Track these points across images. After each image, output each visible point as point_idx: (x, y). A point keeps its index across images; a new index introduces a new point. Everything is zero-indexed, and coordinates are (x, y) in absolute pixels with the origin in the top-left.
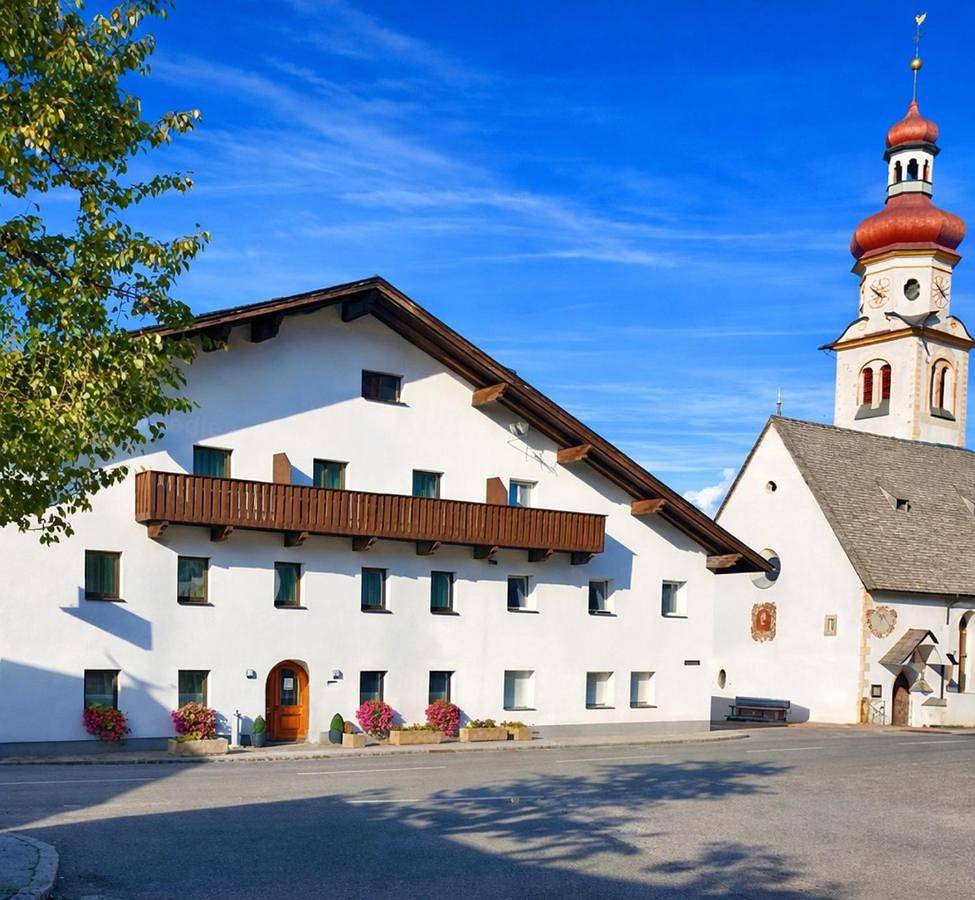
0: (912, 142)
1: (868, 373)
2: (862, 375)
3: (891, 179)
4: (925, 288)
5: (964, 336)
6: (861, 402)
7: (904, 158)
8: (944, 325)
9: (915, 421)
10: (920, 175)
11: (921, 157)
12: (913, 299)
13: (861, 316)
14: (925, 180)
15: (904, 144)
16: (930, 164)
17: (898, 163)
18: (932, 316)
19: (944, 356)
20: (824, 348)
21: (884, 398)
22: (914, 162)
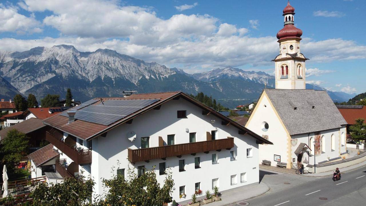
0: (289, 12)
1: (283, 67)
2: (281, 68)
3: (285, 21)
4: (294, 47)
5: (304, 58)
6: (281, 74)
7: (288, 16)
8: (299, 55)
9: (294, 80)
10: (291, 20)
11: (291, 15)
12: (292, 50)
13: (280, 54)
14: (292, 21)
15: (287, 12)
16: (293, 17)
17: (286, 17)
18: (296, 54)
19: (300, 63)
20: (272, 61)
21: (287, 74)
22: (290, 17)
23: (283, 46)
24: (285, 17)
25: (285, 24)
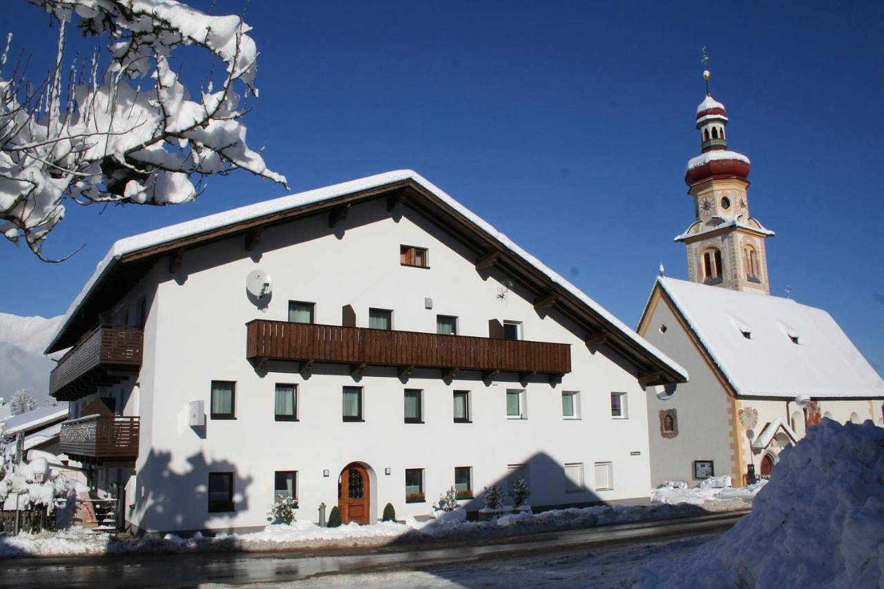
1: (707, 255)
2: (704, 257)
4: (732, 202)
5: (759, 230)
6: (705, 273)
7: (709, 127)
8: (747, 224)
9: (740, 285)
10: (719, 137)
11: (717, 126)
12: (726, 209)
14: (722, 139)
17: (706, 130)
19: (750, 243)
21: (719, 271)
22: (714, 129)
23: (704, 199)
24: (703, 132)
25: (704, 147)
